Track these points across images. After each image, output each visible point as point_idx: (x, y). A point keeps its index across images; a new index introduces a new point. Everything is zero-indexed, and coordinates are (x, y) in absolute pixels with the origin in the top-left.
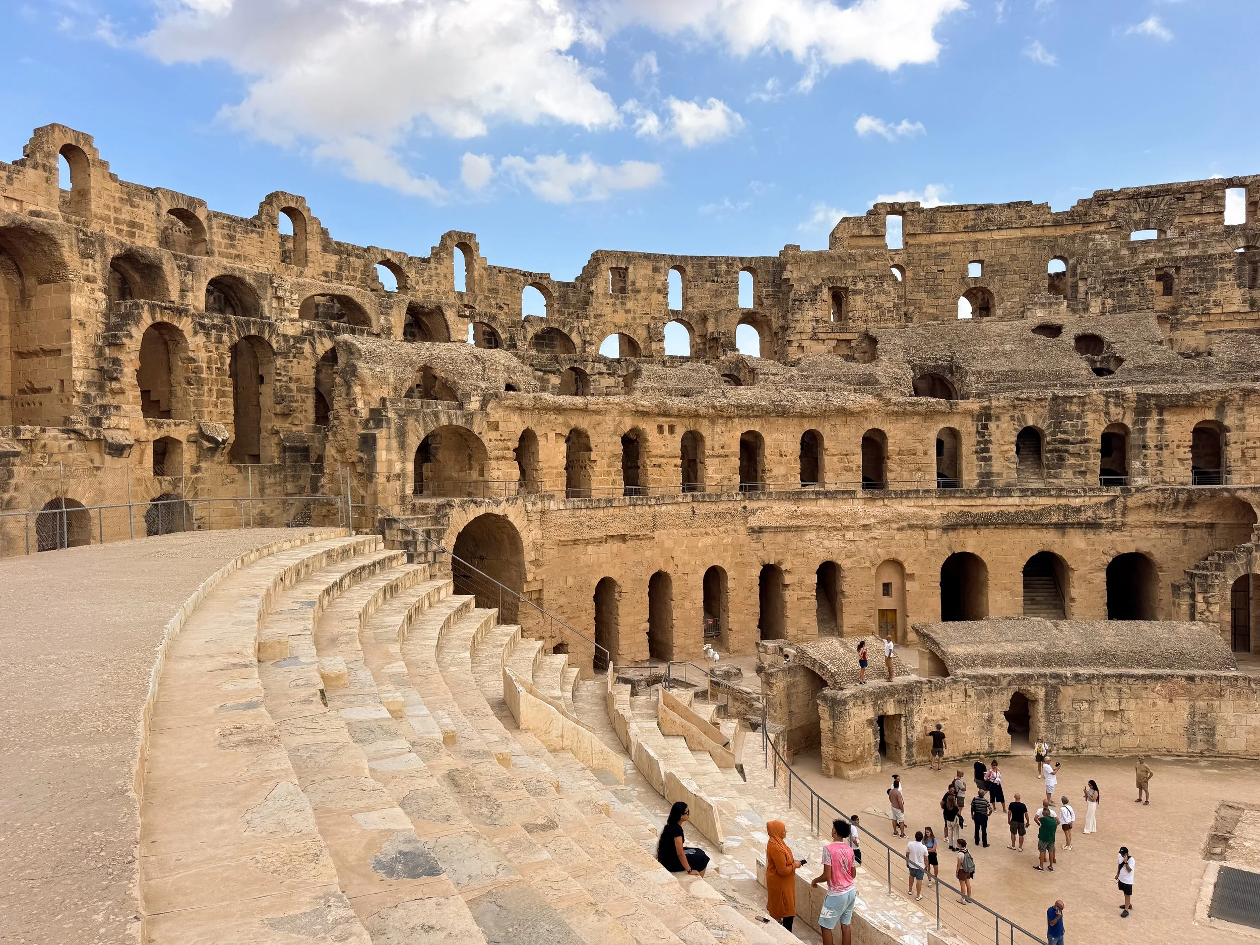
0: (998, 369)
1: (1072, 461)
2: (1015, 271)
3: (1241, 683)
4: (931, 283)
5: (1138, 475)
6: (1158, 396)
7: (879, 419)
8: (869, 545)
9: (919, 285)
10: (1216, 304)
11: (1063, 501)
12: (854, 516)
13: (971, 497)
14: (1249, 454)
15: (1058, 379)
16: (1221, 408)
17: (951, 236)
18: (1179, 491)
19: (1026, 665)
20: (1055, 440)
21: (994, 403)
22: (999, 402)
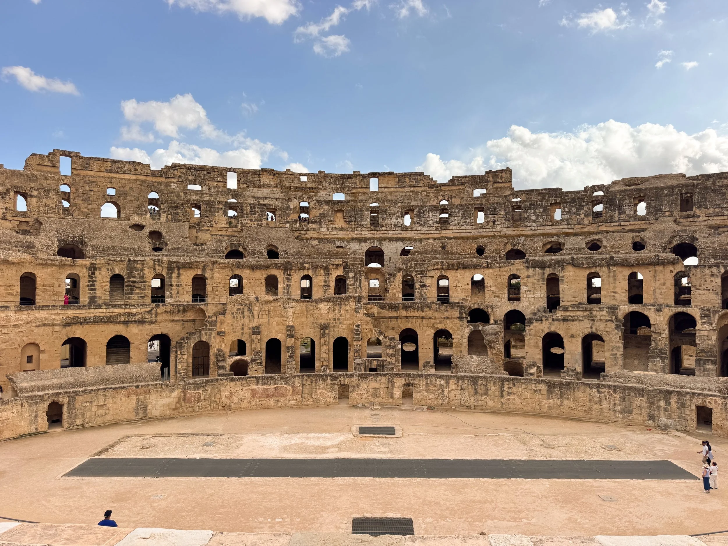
0: (104, 245)
1: (137, 291)
2: (132, 195)
3: (158, 386)
4: (86, 196)
5: (168, 298)
6: (177, 262)
7: (32, 267)
8: (18, 335)
9: (79, 196)
10: (216, 223)
11: (127, 310)
12: (8, 320)
13: (79, 309)
14: (215, 289)
15: (135, 251)
16: (204, 269)
17: (98, 173)
18: (180, 305)
19: (62, 389)
20: (129, 281)
21: (98, 262)
22: (100, 261)
